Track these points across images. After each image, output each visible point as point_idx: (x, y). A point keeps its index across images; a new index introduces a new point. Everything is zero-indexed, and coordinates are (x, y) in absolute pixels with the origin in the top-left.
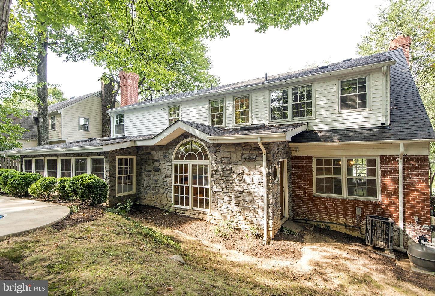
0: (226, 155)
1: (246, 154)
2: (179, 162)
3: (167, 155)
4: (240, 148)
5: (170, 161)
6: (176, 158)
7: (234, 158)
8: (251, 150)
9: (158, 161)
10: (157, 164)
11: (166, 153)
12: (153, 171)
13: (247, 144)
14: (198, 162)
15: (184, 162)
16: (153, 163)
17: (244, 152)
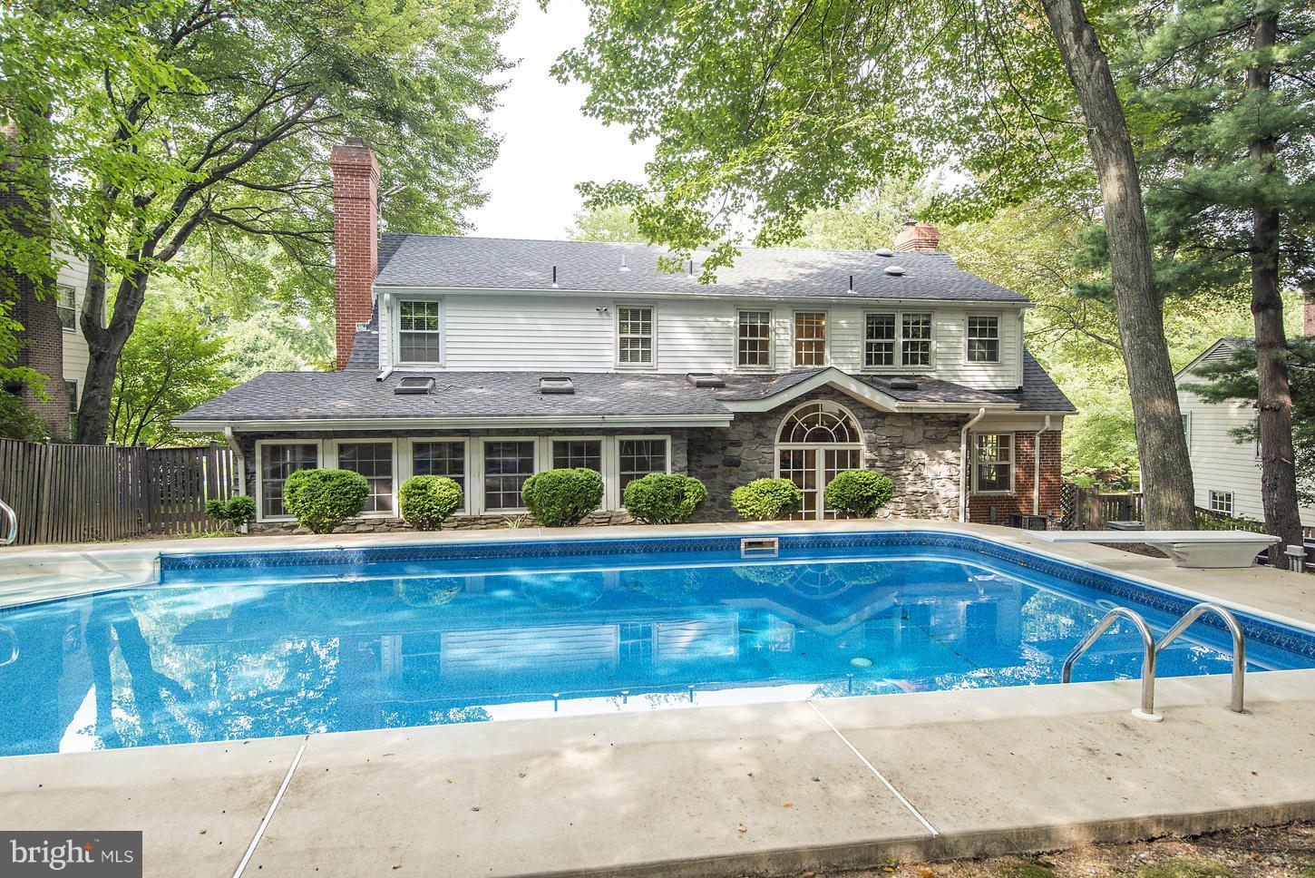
0: (897, 433)
1: (931, 431)
2: (792, 446)
3: (763, 431)
4: (922, 422)
5: (771, 444)
6: (784, 438)
7: (910, 437)
8: (940, 425)
9: (737, 444)
10: (734, 451)
11: (760, 426)
12: (721, 466)
13: (933, 416)
14: (836, 446)
15: (804, 446)
16: (724, 448)
17: (927, 428)
